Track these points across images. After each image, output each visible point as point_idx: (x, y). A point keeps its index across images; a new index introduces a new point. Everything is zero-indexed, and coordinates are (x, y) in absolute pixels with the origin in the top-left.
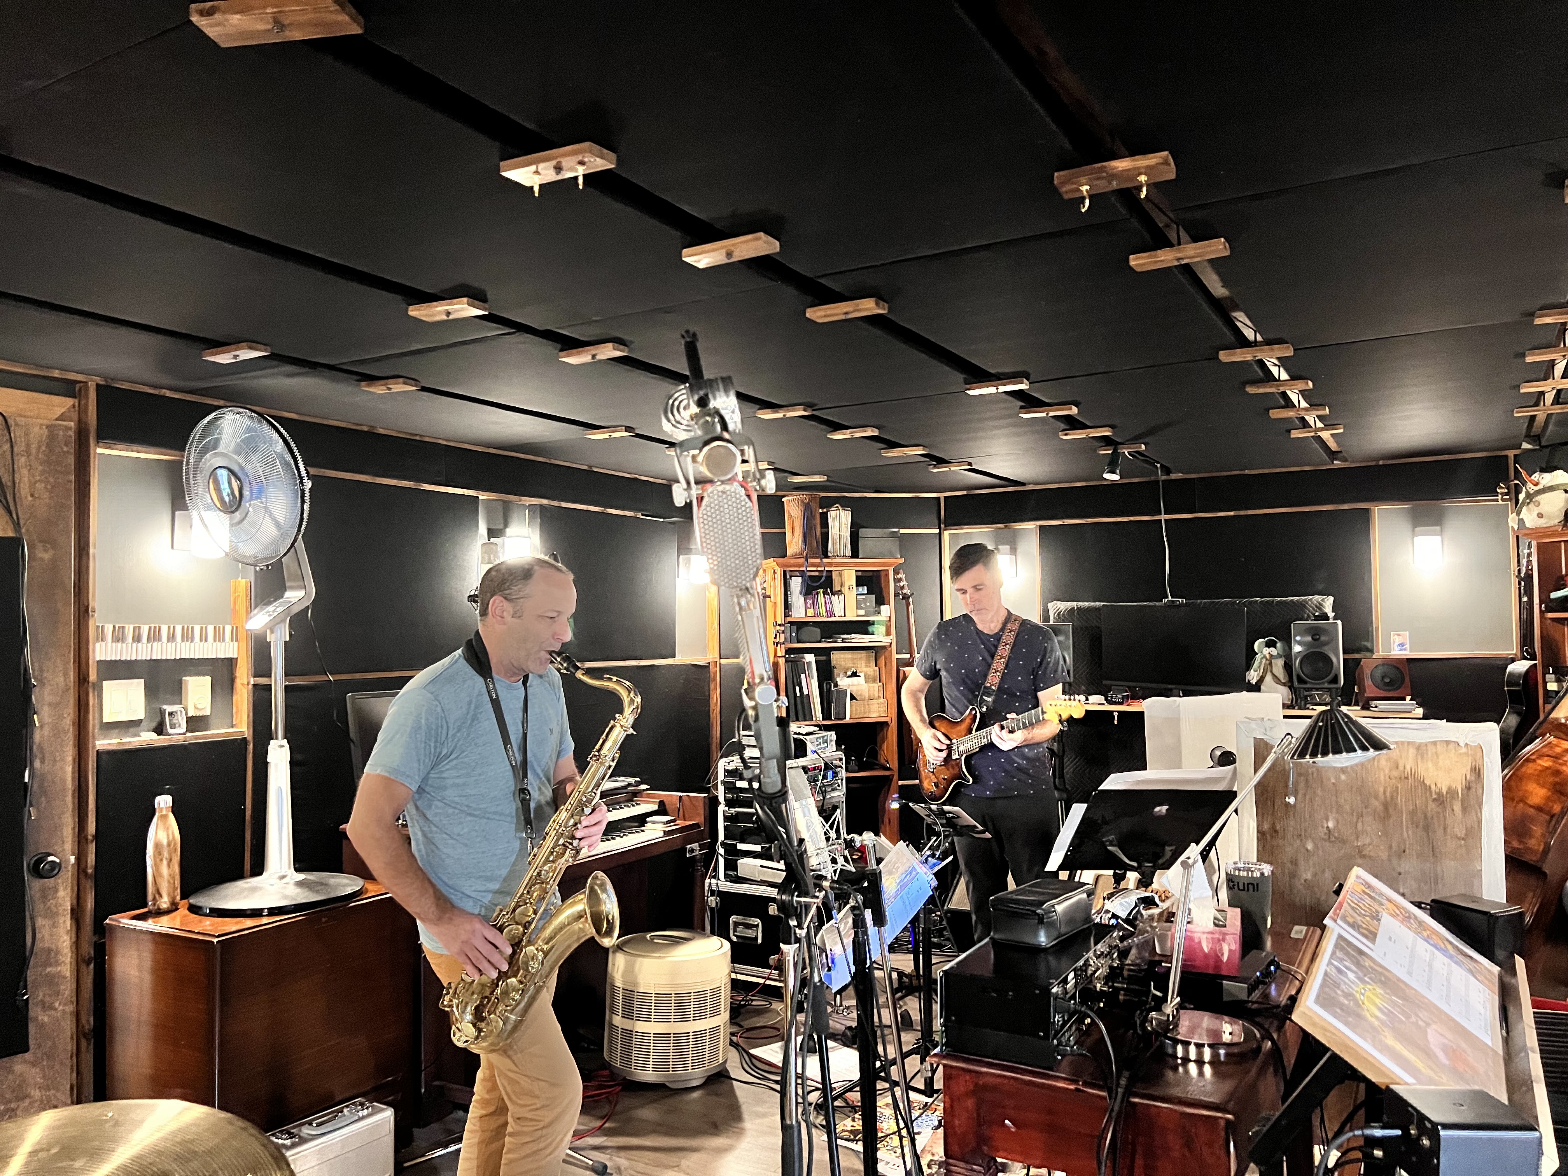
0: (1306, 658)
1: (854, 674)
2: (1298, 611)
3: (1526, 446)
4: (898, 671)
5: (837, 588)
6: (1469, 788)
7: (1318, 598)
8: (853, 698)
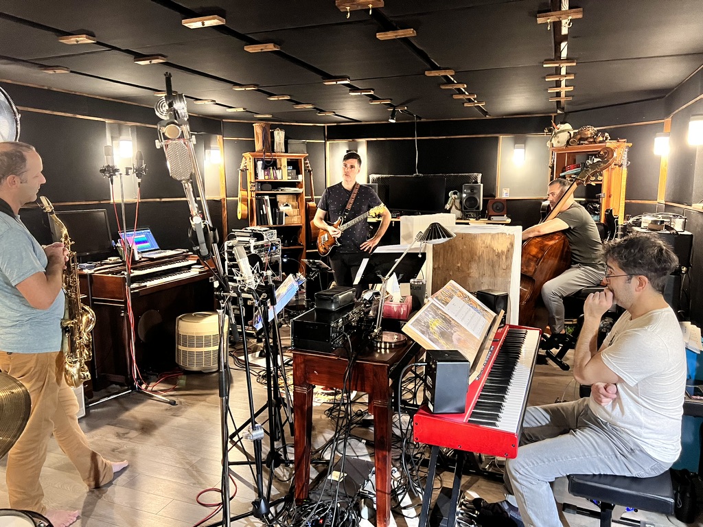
0: (468, 199)
1: (287, 205)
2: (467, 180)
3: (559, 112)
4: (306, 204)
5: (279, 166)
6: (508, 251)
7: (476, 174)
8: (286, 215)
